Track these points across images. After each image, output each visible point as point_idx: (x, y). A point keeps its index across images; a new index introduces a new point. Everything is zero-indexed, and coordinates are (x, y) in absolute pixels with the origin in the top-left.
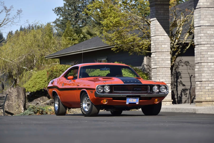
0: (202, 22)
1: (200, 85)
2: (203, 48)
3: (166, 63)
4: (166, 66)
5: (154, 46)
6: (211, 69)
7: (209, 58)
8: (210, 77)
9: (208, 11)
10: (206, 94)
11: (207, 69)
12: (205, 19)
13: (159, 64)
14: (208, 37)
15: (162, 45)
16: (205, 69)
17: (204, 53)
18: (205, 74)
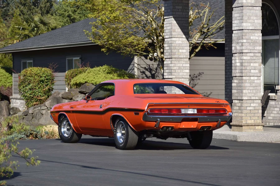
0: (245, 25)
1: (239, 105)
2: (245, 58)
3: (183, 72)
4: (183, 76)
5: (169, 51)
6: (254, 85)
7: (252, 71)
8: (253, 94)
9: (252, 11)
10: (247, 116)
11: (249, 85)
12: (248, 20)
13: (176, 74)
14: (251, 44)
15: (180, 50)
16: (247, 85)
17: (246, 64)
18: (246, 91)
